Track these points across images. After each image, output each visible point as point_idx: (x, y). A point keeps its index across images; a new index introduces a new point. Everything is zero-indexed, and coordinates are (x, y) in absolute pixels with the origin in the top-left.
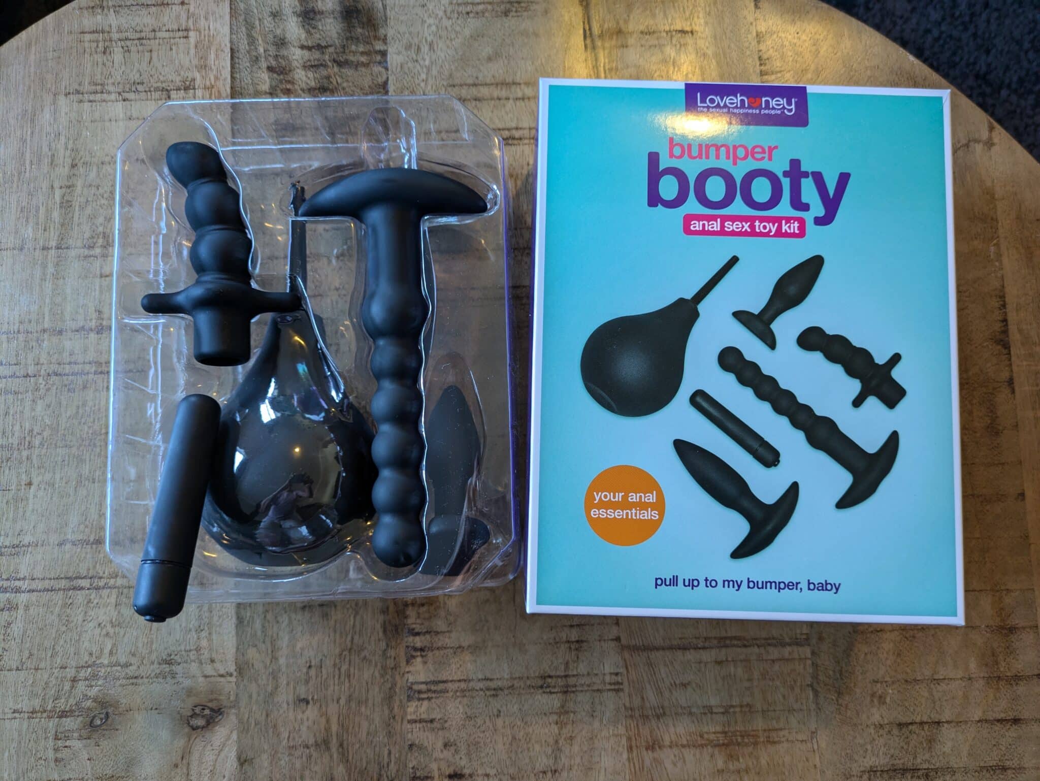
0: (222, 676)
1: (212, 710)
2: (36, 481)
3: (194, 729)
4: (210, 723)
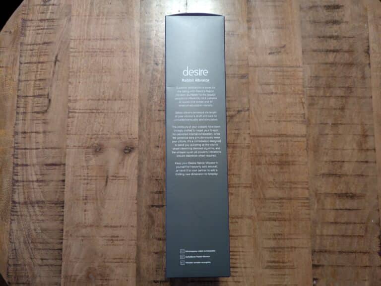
0: (134, 139)
1: (131, 148)
2: (81, 82)
3: (126, 153)
4: (130, 151)
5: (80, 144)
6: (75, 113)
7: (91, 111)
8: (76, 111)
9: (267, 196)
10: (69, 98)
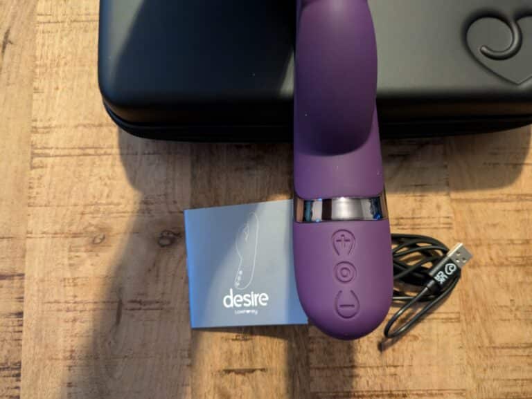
5: (57, 228)
6: (47, 156)
7: (84, 152)
8: (47, 151)
9: (499, 341)
10: (34, 124)
